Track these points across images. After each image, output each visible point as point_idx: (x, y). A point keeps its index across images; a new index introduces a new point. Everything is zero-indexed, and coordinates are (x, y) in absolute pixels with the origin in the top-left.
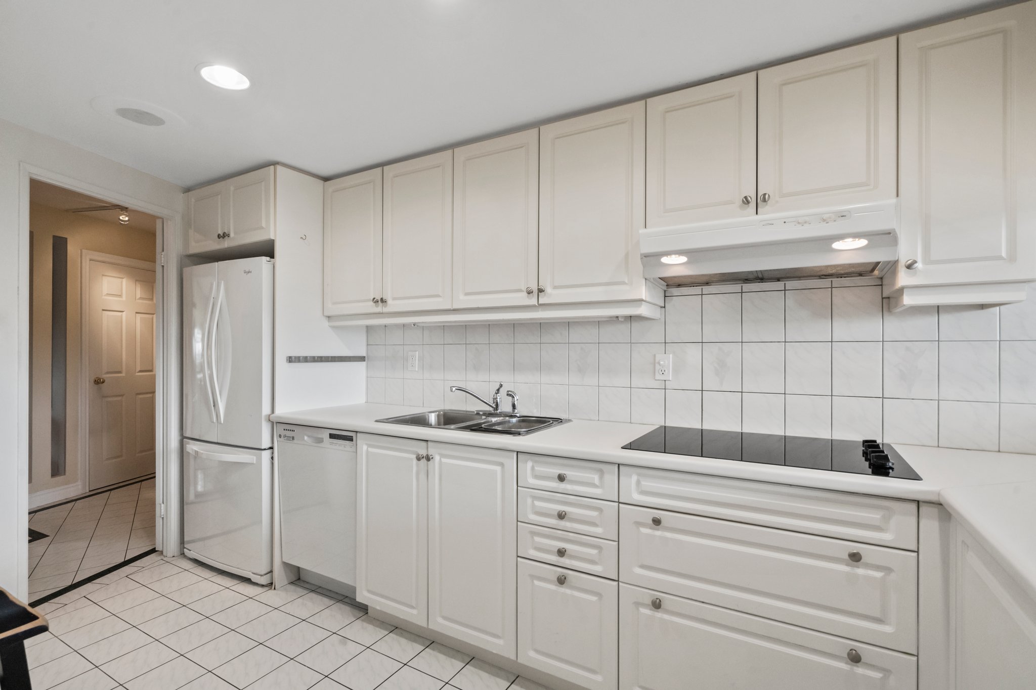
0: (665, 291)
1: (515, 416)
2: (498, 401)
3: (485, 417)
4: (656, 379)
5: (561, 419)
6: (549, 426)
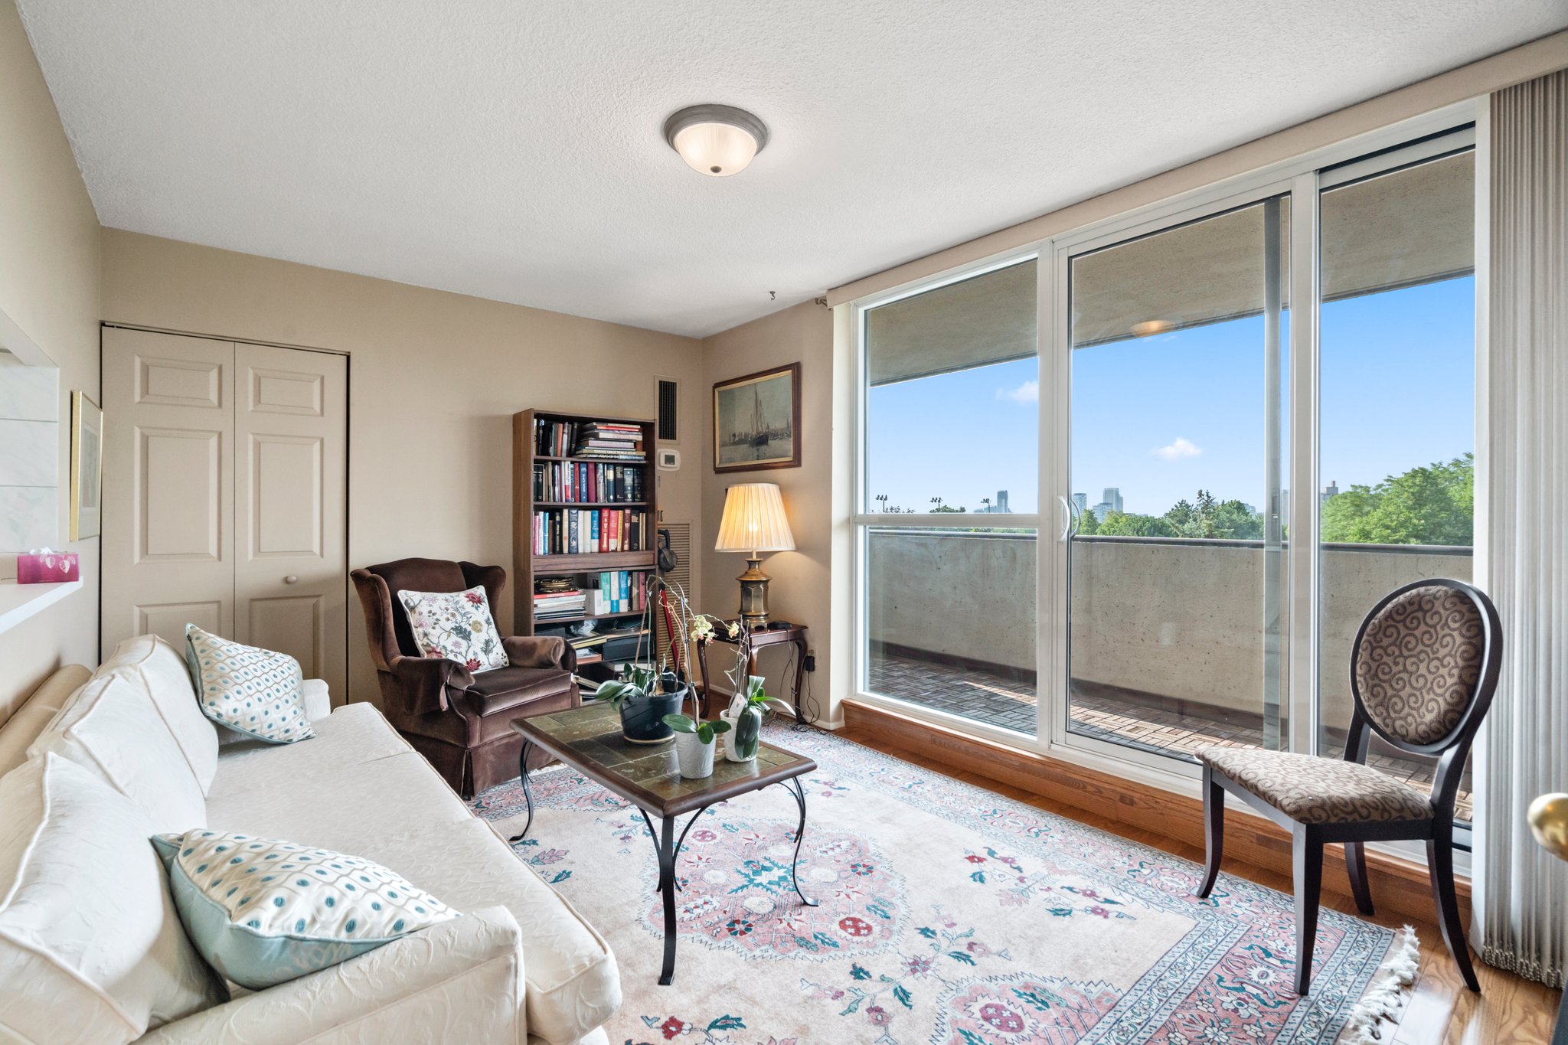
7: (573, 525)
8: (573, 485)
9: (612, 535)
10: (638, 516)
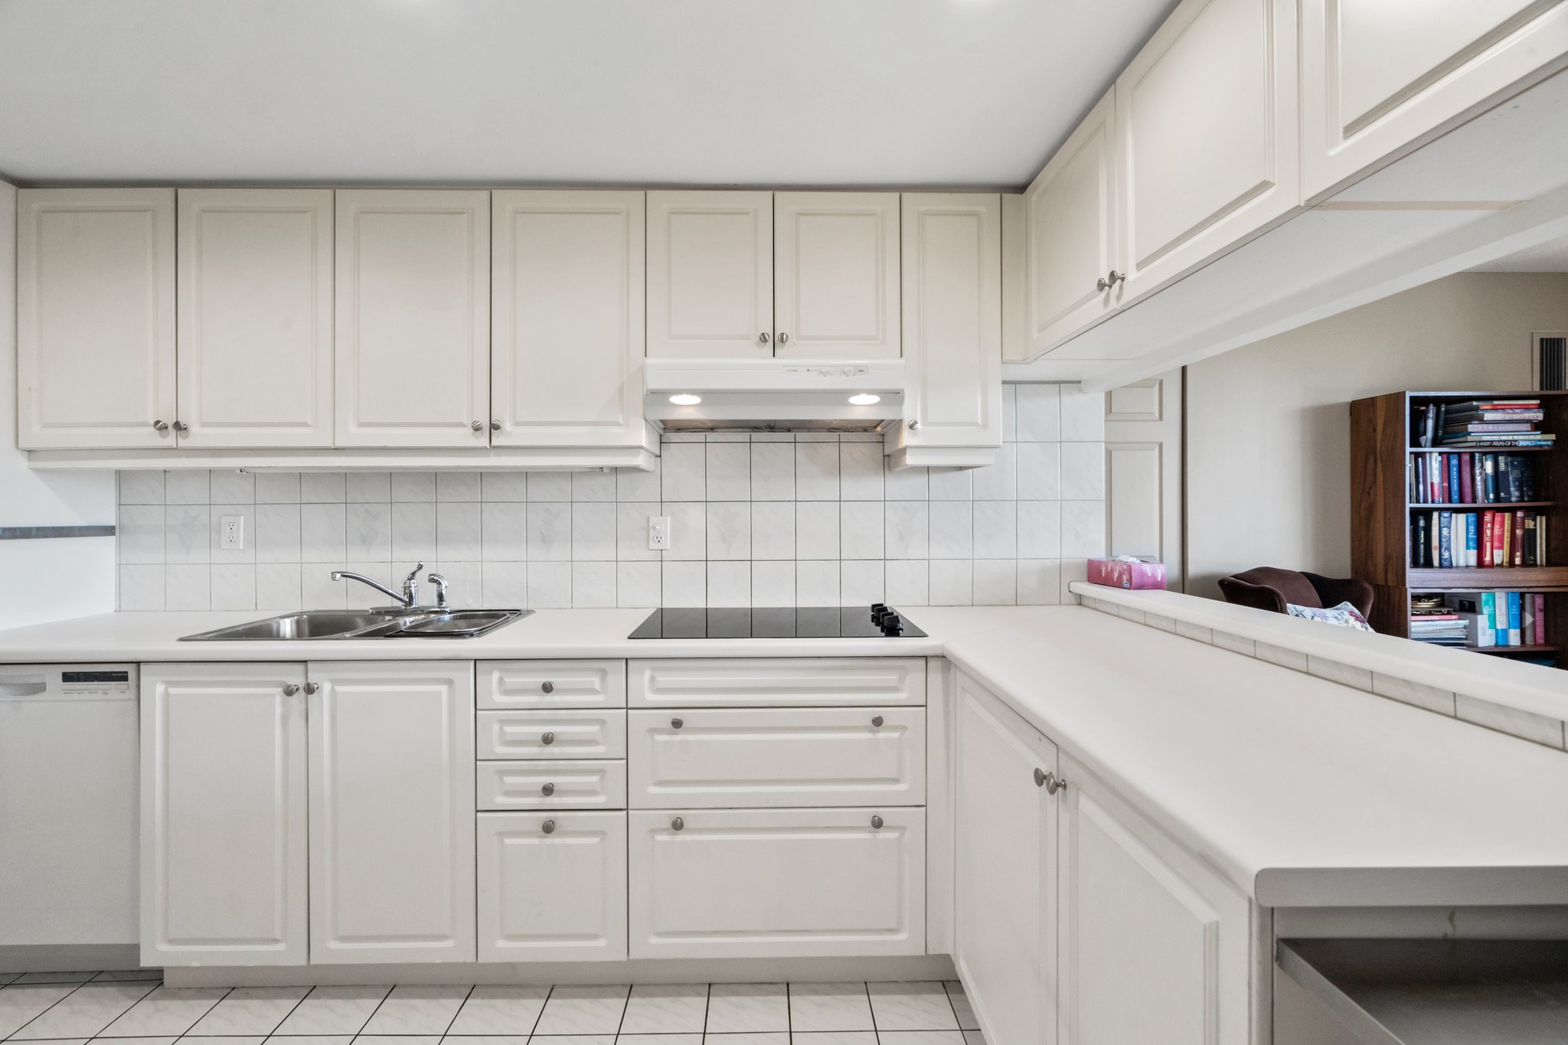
0: (661, 436)
1: (445, 612)
2: (413, 591)
3: (390, 618)
4: (651, 548)
5: (519, 611)
6: (506, 622)
7: (1445, 531)
8: (1442, 481)
9: (1496, 544)
10: (1535, 520)
